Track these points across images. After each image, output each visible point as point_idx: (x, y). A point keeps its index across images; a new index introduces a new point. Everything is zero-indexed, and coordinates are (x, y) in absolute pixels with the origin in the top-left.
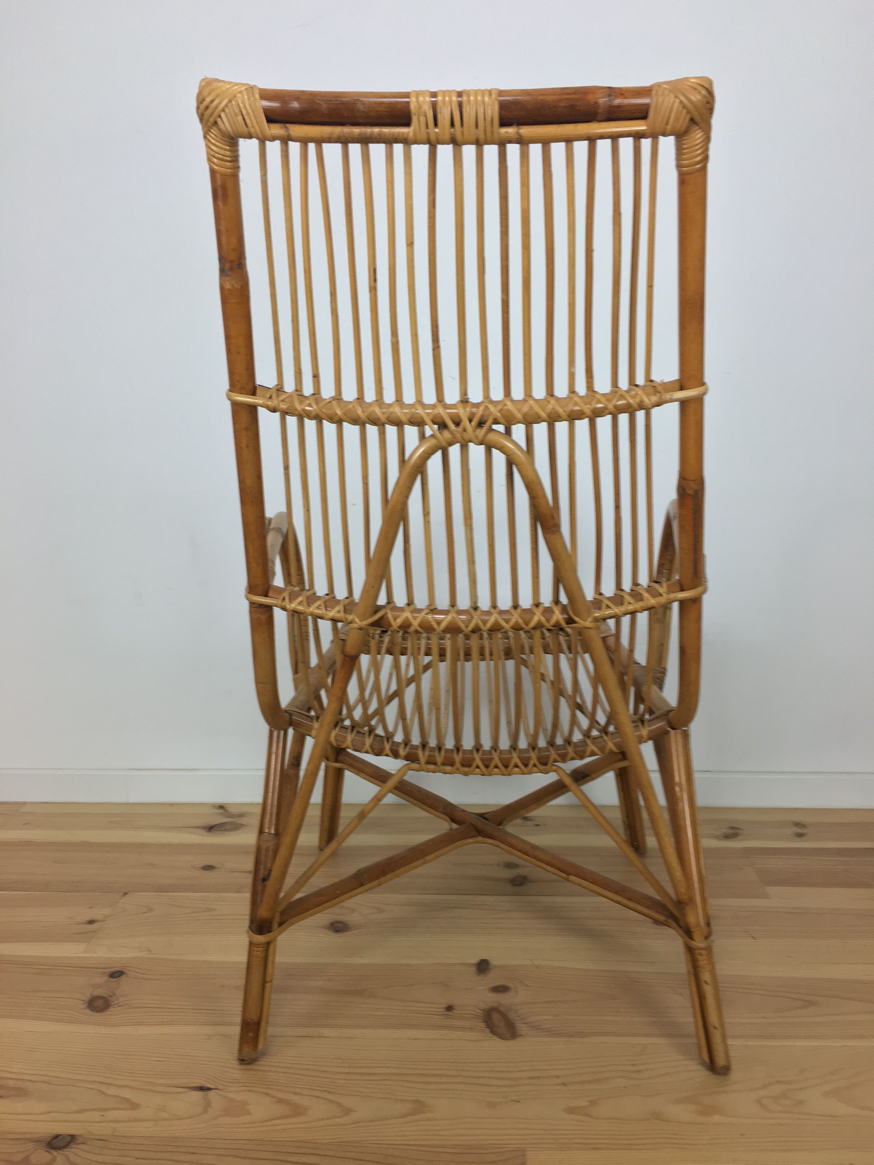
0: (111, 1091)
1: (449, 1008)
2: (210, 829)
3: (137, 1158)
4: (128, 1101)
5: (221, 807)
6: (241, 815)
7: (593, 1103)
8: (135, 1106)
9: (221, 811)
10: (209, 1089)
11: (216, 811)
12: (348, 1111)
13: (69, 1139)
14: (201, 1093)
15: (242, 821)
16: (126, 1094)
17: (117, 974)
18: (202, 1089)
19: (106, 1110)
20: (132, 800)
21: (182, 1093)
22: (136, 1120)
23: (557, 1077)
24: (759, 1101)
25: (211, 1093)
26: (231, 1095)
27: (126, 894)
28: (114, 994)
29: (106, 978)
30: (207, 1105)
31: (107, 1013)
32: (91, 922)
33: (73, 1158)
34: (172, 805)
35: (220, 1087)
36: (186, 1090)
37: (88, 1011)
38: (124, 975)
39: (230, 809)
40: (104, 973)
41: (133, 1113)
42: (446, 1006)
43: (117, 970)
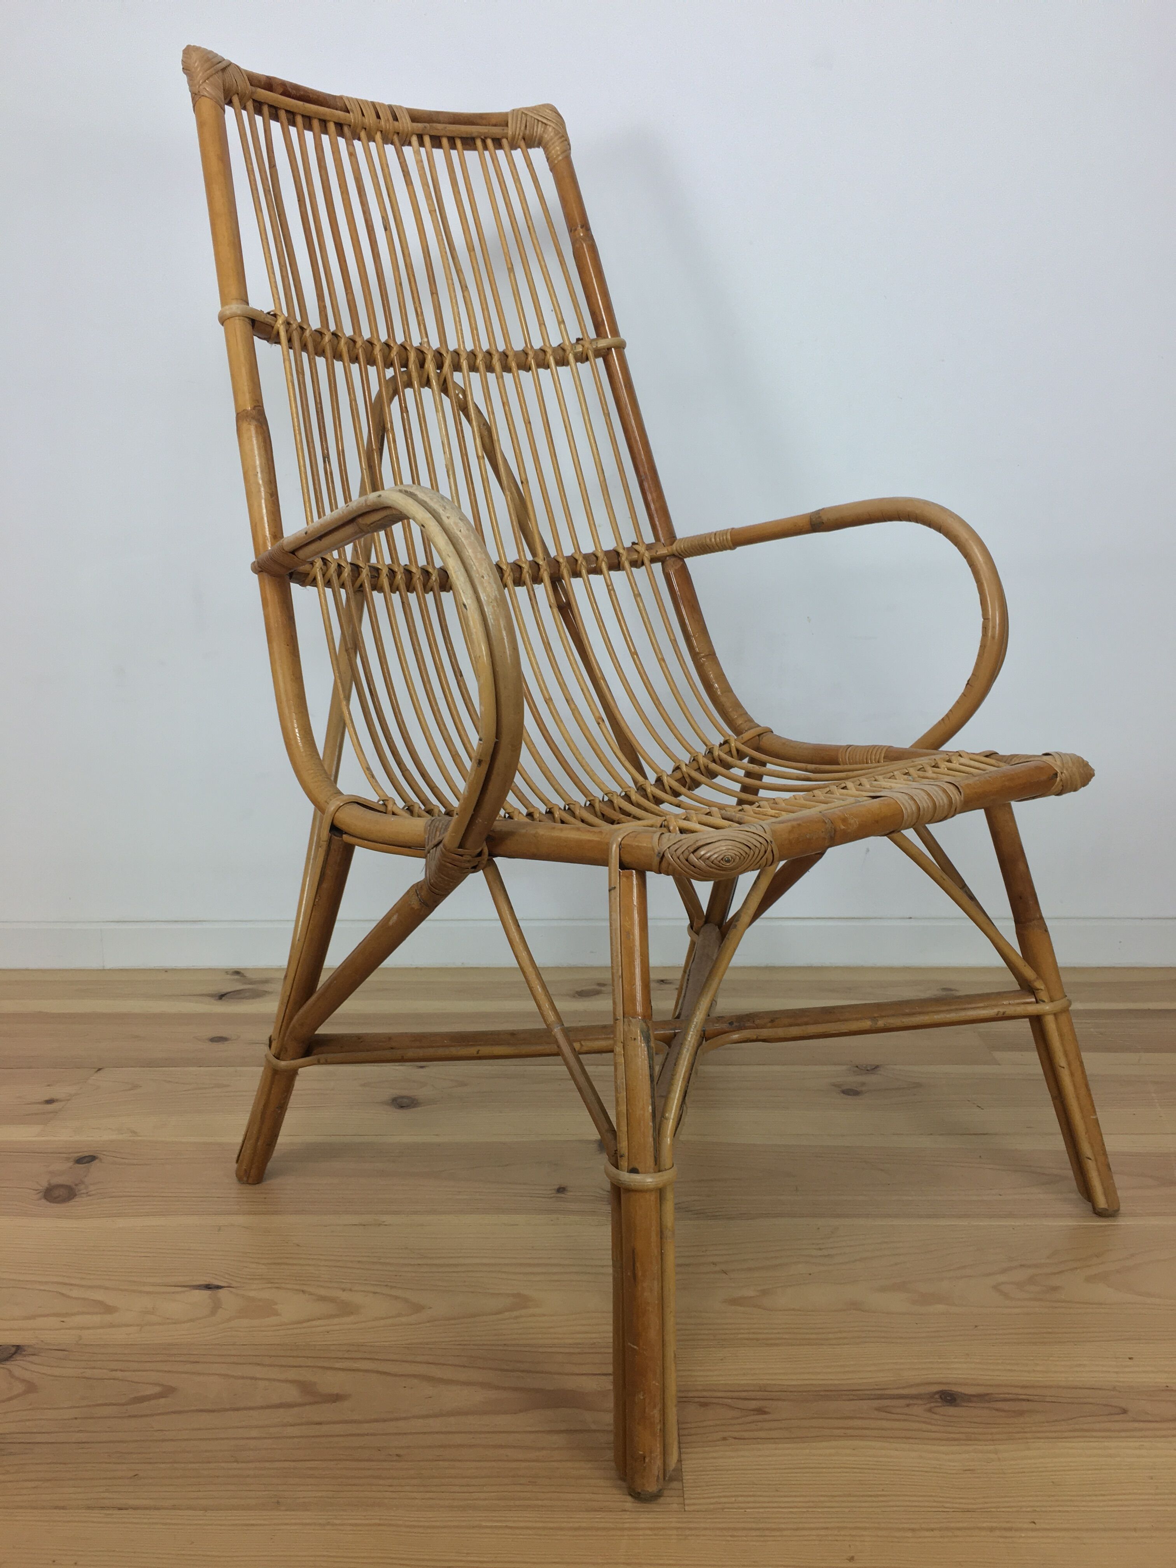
0: (75, 1293)
1: (561, 1190)
2: (221, 996)
3: (113, 1370)
4: (101, 1303)
5: (237, 973)
6: (266, 981)
7: (764, 1293)
8: (109, 1309)
9: (236, 977)
10: (219, 1287)
11: (229, 977)
12: (418, 1308)
13: (14, 1349)
14: (207, 1293)
15: (263, 987)
16: (99, 1296)
17: (86, 1160)
18: (208, 1287)
19: (67, 1315)
20: (109, 965)
21: (178, 1292)
22: (111, 1326)
23: (714, 1264)
24: (996, 1288)
25: (221, 1293)
26: (252, 1294)
27: (99, 1069)
28: (82, 1182)
29: (71, 1164)
30: (216, 1306)
31: (72, 1203)
32: (50, 1102)
33: (18, 1372)
34: (167, 971)
35: (234, 1284)
36: (188, 1289)
37: (44, 1202)
38: (97, 1161)
39: (249, 975)
40: (67, 1159)
41: (108, 1318)
42: (557, 1187)
43: (87, 1154)
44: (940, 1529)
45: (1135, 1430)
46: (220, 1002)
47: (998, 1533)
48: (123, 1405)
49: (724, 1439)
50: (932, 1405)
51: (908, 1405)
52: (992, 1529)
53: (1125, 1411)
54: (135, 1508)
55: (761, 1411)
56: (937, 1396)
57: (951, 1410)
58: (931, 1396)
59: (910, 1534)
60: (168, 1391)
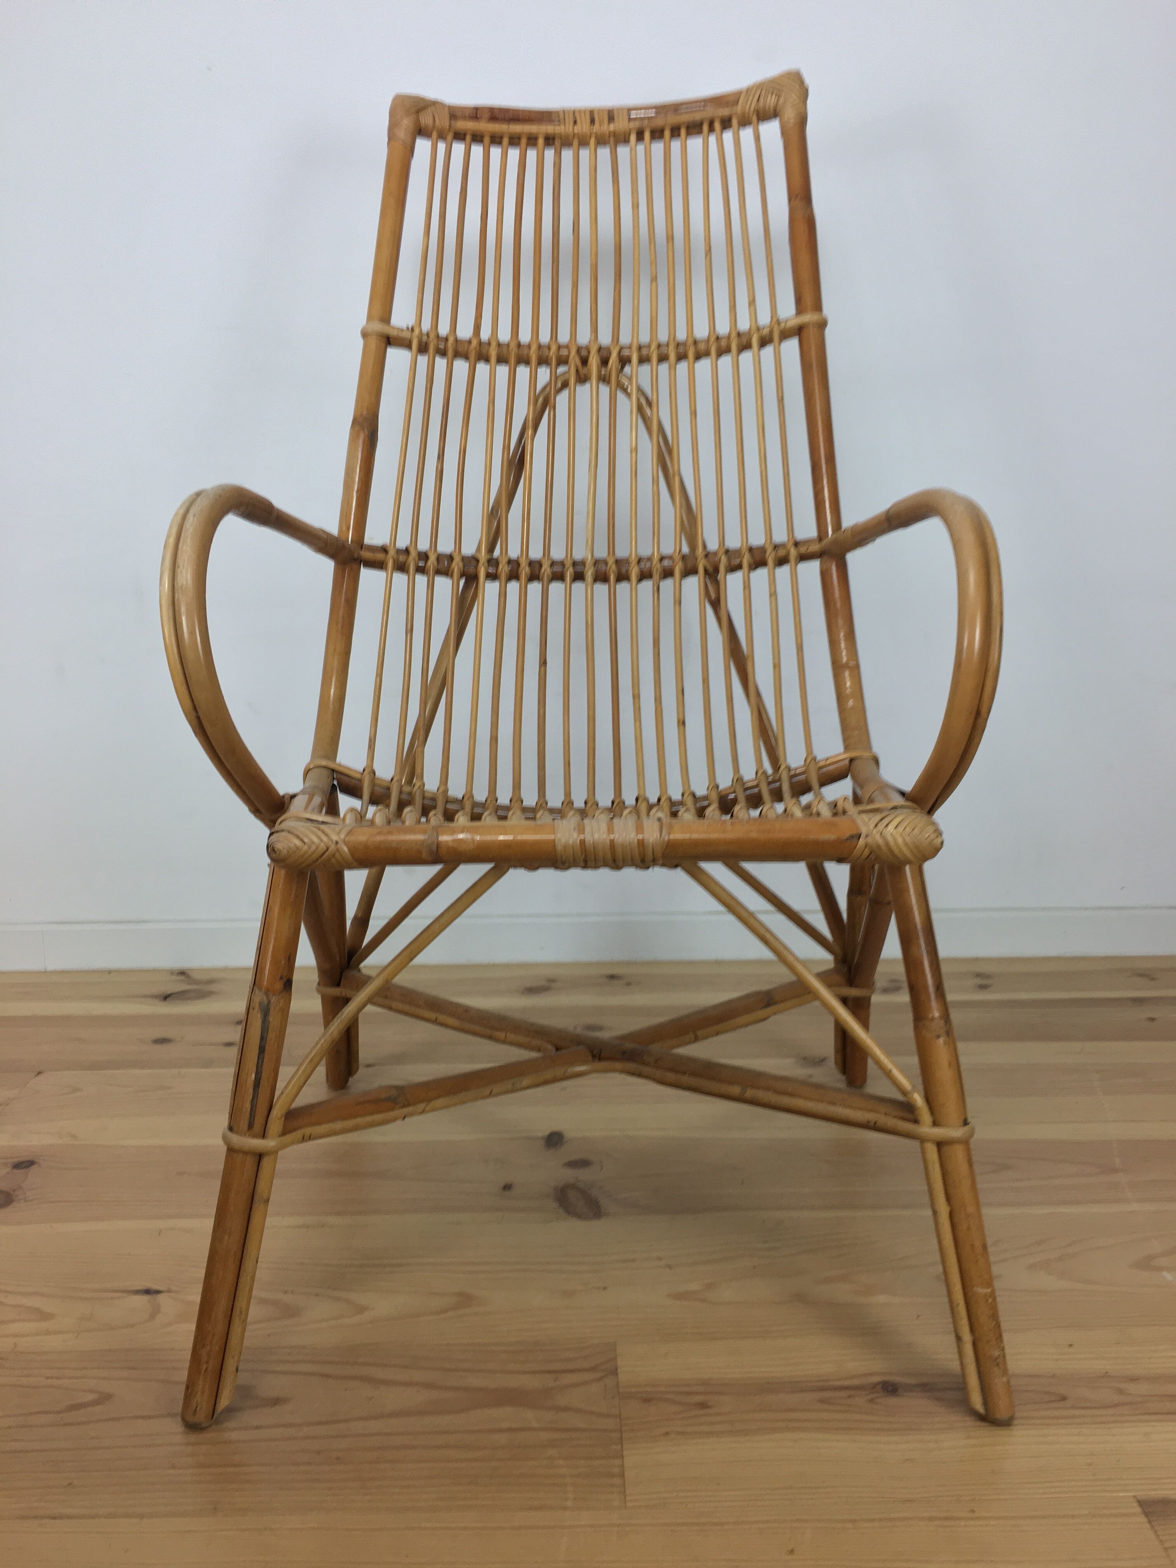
0: (11, 1300)
1: (507, 1187)
2: (166, 997)
3: (47, 1378)
4: (37, 1310)
5: (182, 973)
6: (211, 982)
7: (709, 1286)
8: (46, 1316)
9: (182, 977)
10: (158, 1292)
11: (174, 977)
12: (362, 1309)
14: (146, 1298)
15: (212, 988)
16: (35, 1302)
17: (24, 1165)
18: (147, 1292)
19: (2, 1322)
20: (52, 967)
21: (117, 1298)
22: (48, 1333)
23: (659, 1259)
25: (161, 1298)
27: (39, 1073)
28: (20, 1188)
29: (8, 1170)
30: (156, 1311)
31: (9, 1209)
34: (110, 972)
35: (174, 1288)
36: (124, 1295)
38: (35, 1165)
39: (196, 976)
40: (6, 1164)
41: (45, 1325)
42: (503, 1184)
43: (27, 1159)
44: (880, 1520)
45: (1073, 1417)
46: (164, 1003)
47: (936, 1523)
48: (59, 1412)
49: (667, 1434)
50: (873, 1396)
51: (850, 1397)
52: (931, 1519)
53: (1064, 1398)
54: (69, 1517)
55: (703, 1405)
56: (879, 1386)
57: (893, 1401)
58: (873, 1387)
59: (849, 1525)
60: (104, 1398)
